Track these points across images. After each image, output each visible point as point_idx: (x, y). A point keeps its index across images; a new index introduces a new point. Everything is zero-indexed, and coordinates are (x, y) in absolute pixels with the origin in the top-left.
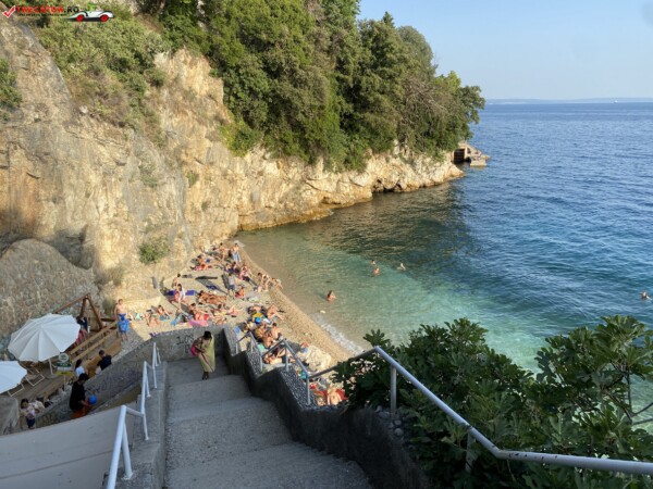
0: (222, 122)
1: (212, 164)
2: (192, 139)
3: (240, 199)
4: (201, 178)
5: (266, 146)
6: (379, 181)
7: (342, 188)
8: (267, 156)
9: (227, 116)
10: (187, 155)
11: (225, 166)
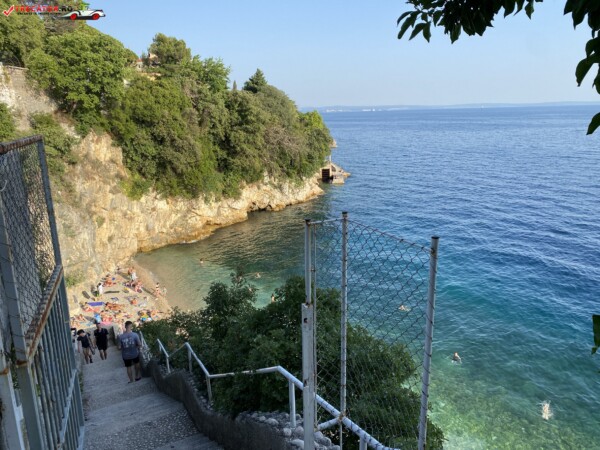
0: (122, 178)
1: (115, 209)
2: (100, 195)
3: (138, 229)
4: (107, 220)
5: (157, 190)
6: (254, 204)
7: (222, 212)
8: (158, 197)
9: (125, 173)
10: (95, 206)
11: (125, 208)
